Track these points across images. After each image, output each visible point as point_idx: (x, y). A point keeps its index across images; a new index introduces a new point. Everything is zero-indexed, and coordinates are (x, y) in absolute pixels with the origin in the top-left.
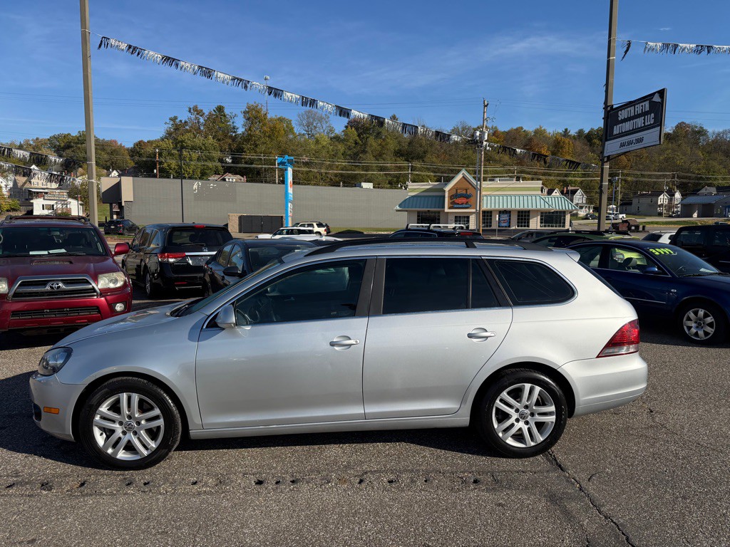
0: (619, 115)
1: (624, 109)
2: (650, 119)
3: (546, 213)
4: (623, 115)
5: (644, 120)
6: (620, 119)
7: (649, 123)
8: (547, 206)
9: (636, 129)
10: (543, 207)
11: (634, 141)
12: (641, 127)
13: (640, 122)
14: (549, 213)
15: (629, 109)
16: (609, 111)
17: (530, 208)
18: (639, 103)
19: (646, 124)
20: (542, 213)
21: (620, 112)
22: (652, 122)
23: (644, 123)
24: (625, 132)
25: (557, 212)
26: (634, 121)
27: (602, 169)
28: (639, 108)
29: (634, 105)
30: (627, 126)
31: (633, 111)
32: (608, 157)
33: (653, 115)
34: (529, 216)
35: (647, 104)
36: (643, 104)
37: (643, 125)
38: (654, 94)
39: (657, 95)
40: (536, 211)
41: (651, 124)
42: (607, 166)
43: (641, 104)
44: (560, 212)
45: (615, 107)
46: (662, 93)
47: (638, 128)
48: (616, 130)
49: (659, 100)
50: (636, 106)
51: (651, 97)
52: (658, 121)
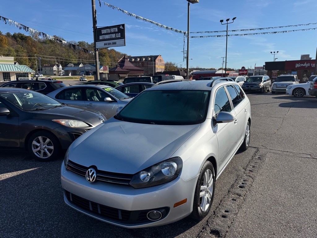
0: (102, 31)
1: (105, 29)
2: (119, 35)
3: (18, 73)
4: (104, 32)
5: (116, 35)
6: (102, 33)
7: (118, 37)
8: (19, 70)
9: (111, 38)
10: (17, 70)
11: (111, 43)
12: (114, 38)
13: (113, 36)
14: (20, 73)
15: (107, 30)
16: (96, 29)
17: (10, 71)
19: (117, 37)
20: (16, 74)
21: (102, 30)
22: (120, 36)
23: (116, 36)
24: (106, 39)
25: (23, 73)
26: (111, 35)
27: (95, 54)
28: (112, 30)
29: (110, 29)
30: (107, 37)
31: (109, 31)
32: (97, 49)
33: (120, 34)
34: (9, 75)
35: (116, 29)
36: (115, 28)
37: (115, 37)
38: (120, 25)
39: (121, 26)
40: (14, 72)
41: (119, 37)
42: (97, 53)
43: (113, 29)
44: (25, 73)
45: (98, 28)
46: (123, 25)
47: (113, 38)
48: (101, 37)
49: (123, 28)
50: (111, 29)
51: (118, 26)
52: (123, 37)
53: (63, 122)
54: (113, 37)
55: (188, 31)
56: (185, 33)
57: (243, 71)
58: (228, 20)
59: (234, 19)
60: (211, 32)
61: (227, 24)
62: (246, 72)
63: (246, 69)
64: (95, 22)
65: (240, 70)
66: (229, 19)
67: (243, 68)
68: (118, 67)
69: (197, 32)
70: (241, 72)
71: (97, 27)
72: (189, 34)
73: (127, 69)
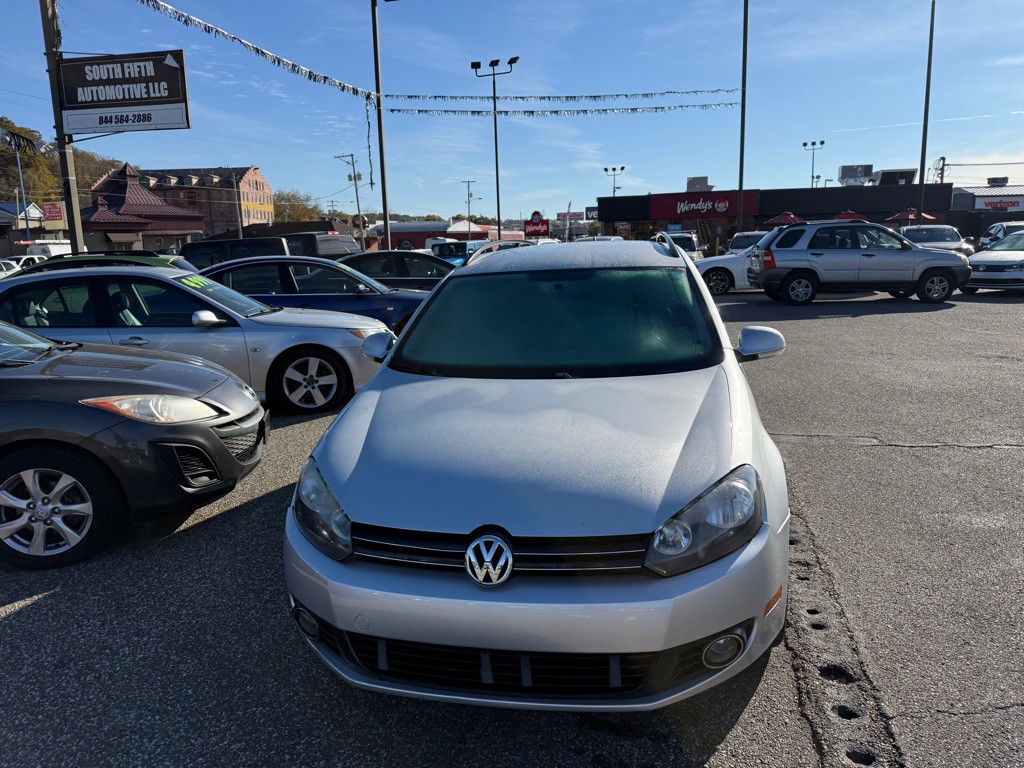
0: (87, 71)
1: (98, 64)
2: (161, 89)
4: (93, 73)
5: (147, 87)
6: (89, 79)
7: (158, 95)
9: (130, 99)
11: (131, 117)
12: (141, 98)
13: (138, 90)
15: (110, 66)
16: (58, 62)
18: (132, 62)
19: (152, 95)
21: (88, 68)
22: (165, 94)
23: (148, 92)
24: (106, 100)
26: (126, 86)
27: (63, 155)
28: (132, 70)
29: (122, 63)
30: (110, 92)
31: (118, 71)
32: (70, 137)
33: (164, 85)
35: (150, 69)
36: (142, 64)
37: (145, 96)
38: (164, 54)
39: (169, 56)
41: (162, 97)
42: (69, 151)
43: (136, 64)
45: (65, 56)
46: (178, 55)
47: (135, 99)
48: (83, 94)
49: (175, 65)
50: (126, 65)
51: (157, 57)
52: (178, 94)
53: (125, 404)
54: (138, 96)
55: (378, 91)
56: (368, 97)
57: (537, 225)
58: (494, 63)
59: (513, 61)
60: (452, 97)
61: (494, 75)
62: (544, 228)
63: (545, 218)
64: (52, 36)
65: (527, 223)
66: (498, 61)
67: (536, 217)
68: (101, 209)
69: (409, 97)
70: (530, 229)
71: (61, 53)
72: (382, 99)
73: (139, 216)
